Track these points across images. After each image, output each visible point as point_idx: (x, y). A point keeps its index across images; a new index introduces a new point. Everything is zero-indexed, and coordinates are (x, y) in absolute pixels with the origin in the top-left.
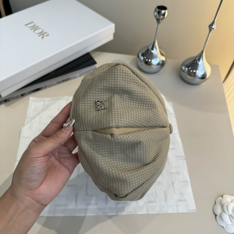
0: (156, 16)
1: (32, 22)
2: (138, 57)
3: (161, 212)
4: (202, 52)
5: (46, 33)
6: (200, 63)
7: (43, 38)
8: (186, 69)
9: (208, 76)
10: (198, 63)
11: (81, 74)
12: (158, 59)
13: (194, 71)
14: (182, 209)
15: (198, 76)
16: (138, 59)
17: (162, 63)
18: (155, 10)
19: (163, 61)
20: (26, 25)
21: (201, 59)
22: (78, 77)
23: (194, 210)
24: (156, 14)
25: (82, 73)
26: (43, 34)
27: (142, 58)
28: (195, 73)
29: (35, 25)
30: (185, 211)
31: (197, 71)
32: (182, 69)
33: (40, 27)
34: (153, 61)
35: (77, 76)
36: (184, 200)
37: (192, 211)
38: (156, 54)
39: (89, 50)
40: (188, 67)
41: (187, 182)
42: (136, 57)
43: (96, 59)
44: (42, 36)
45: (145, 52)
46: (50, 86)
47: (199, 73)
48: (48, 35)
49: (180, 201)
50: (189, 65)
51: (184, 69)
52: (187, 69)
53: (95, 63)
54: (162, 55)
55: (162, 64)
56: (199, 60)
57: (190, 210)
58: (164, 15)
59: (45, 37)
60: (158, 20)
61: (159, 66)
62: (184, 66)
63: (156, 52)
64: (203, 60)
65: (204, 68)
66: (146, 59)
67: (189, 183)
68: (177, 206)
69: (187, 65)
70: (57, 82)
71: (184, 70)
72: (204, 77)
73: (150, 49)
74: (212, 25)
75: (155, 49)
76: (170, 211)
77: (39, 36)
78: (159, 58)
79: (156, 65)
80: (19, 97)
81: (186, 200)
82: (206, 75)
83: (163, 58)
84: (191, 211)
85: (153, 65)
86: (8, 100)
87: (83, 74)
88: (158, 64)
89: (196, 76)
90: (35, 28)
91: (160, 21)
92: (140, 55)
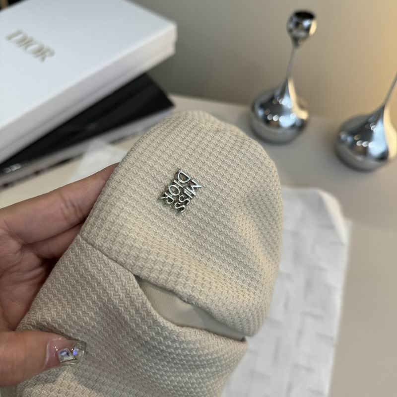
0: (292, 30)
2: (253, 109)
4: (383, 108)
6: (377, 129)
8: (347, 139)
9: (392, 154)
10: (372, 128)
12: (292, 116)
13: (364, 144)
15: (371, 154)
17: (301, 124)
18: (291, 20)
21: (380, 121)
24: (291, 26)
27: (261, 113)
28: (365, 149)
31: (371, 145)
34: (282, 119)
45: (267, 102)
47: (375, 148)
52: (350, 139)
54: (302, 107)
55: (300, 127)
56: (375, 123)
58: (308, 29)
61: (295, 130)
64: (383, 123)
71: (343, 141)
72: (384, 157)
78: (294, 114)
83: (304, 115)
85: (283, 128)
88: (293, 126)
92: (257, 106)
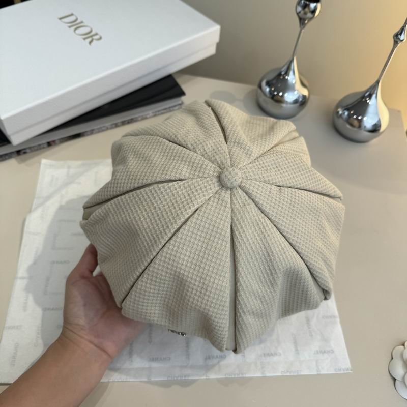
0: (300, 12)
1: (72, 15)
2: (260, 87)
3: (288, 374)
4: (378, 82)
5: (96, 34)
6: (372, 102)
7: (90, 42)
8: (344, 113)
9: (383, 128)
10: (368, 102)
11: (156, 112)
12: (296, 92)
13: (360, 118)
14: (326, 368)
15: (365, 127)
16: (259, 91)
17: (303, 99)
19: (304, 97)
20: (61, 19)
21: (374, 96)
22: (150, 117)
23: (347, 370)
24: (299, 9)
25: (159, 111)
26: (91, 36)
27: (268, 89)
28: (360, 121)
29: (77, 20)
30: (332, 372)
31: (365, 119)
32: (338, 112)
33: (86, 23)
34: (286, 95)
35: (148, 116)
36: (328, 352)
37: (344, 371)
38: (294, 82)
39: (172, 70)
40: (348, 109)
41: (334, 317)
42: (256, 87)
43: (184, 87)
44: (90, 39)
45: (273, 80)
46: (100, 130)
47: (369, 121)
48: (100, 38)
49: (323, 352)
50: (349, 106)
51: (340, 112)
52: (346, 113)
53: (182, 93)
54: (303, 85)
55: (302, 103)
56: (370, 96)
57: (340, 370)
58: (314, 12)
59: (94, 42)
60: (302, 21)
61: (297, 105)
62: (342, 107)
63: (293, 78)
64: (376, 97)
65: (377, 113)
66: (274, 91)
67: (338, 320)
68: (317, 361)
69: (347, 106)
70: (112, 125)
71: (341, 115)
72: (375, 129)
73: (283, 73)
74: (401, 34)
75: (291, 73)
76: (305, 372)
77: (85, 39)
78: (297, 90)
79: (291, 104)
80: (44, 148)
81: (333, 351)
82: (380, 126)
83: (305, 92)
84: (342, 372)
85: (287, 103)
86: (23, 151)
87: (160, 113)
88: (296, 101)
89: (363, 127)
90: (76, 25)
91: (306, 22)
92: (264, 83)
